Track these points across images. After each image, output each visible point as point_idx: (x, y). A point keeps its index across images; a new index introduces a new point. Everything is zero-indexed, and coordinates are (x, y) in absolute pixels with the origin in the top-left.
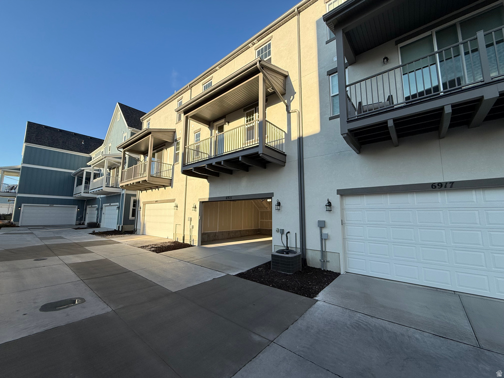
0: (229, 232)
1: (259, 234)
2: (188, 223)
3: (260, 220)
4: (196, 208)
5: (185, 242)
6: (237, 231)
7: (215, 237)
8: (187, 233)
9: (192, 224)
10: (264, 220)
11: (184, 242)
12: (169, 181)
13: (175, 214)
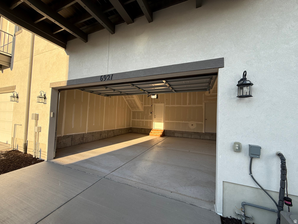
0: (101, 133)
1: (131, 132)
2: (32, 122)
3: (131, 120)
4: (45, 98)
5: (28, 152)
6: (110, 131)
7: (83, 139)
8: (31, 138)
9: (39, 125)
10: (136, 120)
11: (26, 153)
12: (6, 59)
13: (15, 108)
